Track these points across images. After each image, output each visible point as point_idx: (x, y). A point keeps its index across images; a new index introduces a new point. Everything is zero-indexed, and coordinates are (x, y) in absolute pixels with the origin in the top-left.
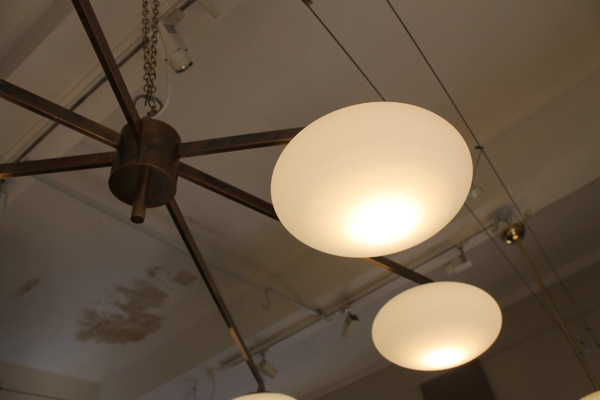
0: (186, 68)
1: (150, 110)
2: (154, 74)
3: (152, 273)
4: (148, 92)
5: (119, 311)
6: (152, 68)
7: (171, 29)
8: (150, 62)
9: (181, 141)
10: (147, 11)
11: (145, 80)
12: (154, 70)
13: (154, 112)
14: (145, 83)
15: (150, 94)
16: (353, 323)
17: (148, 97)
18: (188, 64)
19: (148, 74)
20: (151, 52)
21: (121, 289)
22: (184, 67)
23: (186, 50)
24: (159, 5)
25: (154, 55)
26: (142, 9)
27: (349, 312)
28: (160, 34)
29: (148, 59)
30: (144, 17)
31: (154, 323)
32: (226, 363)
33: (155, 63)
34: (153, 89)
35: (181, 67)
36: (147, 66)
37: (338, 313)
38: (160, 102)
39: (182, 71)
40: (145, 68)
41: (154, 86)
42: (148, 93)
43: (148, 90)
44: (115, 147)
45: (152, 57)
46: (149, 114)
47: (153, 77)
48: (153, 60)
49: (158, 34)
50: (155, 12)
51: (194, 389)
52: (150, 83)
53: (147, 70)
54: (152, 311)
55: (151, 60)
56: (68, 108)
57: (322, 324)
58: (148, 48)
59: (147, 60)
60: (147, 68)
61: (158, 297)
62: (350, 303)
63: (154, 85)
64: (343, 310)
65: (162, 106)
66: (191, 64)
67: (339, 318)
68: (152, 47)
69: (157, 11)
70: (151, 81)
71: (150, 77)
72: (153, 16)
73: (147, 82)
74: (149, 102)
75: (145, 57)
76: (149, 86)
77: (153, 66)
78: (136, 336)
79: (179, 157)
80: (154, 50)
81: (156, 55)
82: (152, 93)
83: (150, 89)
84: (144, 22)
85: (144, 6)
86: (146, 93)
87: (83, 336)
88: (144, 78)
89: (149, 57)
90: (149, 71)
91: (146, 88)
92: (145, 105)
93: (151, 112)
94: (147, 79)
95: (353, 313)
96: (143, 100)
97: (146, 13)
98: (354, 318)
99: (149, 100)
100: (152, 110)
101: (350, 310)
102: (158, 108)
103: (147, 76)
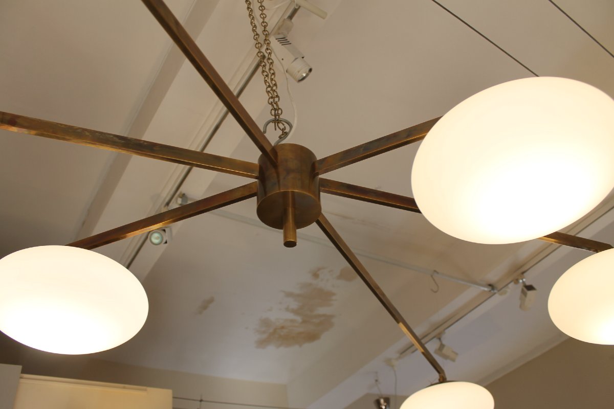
0: (307, 75)
1: (281, 132)
2: (277, 96)
3: (316, 275)
4: (275, 115)
5: (291, 316)
6: (274, 91)
7: (284, 41)
8: (272, 86)
9: (316, 158)
10: (257, 34)
11: (270, 104)
12: (276, 92)
13: (285, 134)
14: (270, 107)
15: (277, 117)
16: (530, 293)
17: (277, 121)
18: (308, 70)
19: (272, 97)
20: (270, 75)
21: (289, 295)
22: (304, 75)
23: (303, 58)
24: (267, 26)
25: (273, 77)
26: (253, 34)
27: (523, 282)
28: (274, 53)
29: (268, 82)
30: (255, 42)
31: (326, 322)
32: (403, 352)
33: (275, 85)
34: (280, 112)
35: (302, 75)
36: (269, 89)
37: (511, 285)
38: (288, 123)
39: (304, 78)
40: (268, 92)
41: (279, 109)
42: (275, 117)
43: (275, 114)
44: (256, 178)
45: (272, 80)
46: (280, 137)
47: (276, 99)
48: (274, 82)
49: (273, 54)
50: (265, 33)
51: (376, 381)
52: (275, 105)
53: (270, 94)
54: (322, 311)
55: (272, 83)
56: (199, 150)
57: (497, 299)
58: (266, 72)
59: (268, 84)
60: (269, 91)
61: (325, 296)
62: (523, 273)
63: (280, 107)
64: (516, 281)
65: (291, 127)
66: (310, 70)
67: (514, 290)
68: (270, 69)
69: (266, 32)
70: (276, 103)
71: (274, 100)
72: (264, 37)
73: (273, 106)
74: (278, 125)
75: (266, 81)
76: (275, 110)
77: (274, 88)
78: (312, 337)
79: (318, 174)
80: (272, 72)
81: (275, 76)
82: (279, 116)
83: (276, 111)
84: (257, 46)
85: (254, 31)
86: (274, 117)
87: (262, 343)
88: (269, 102)
89: (269, 81)
90: (272, 95)
91: (273, 112)
92: (276, 129)
93: (283, 135)
94: (272, 102)
95: (528, 284)
96: (272, 125)
97: (257, 37)
98: (530, 288)
99: (278, 123)
100: (283, 132)
101: (524, 280)
102: (287, 130)
103: (271, 100)
